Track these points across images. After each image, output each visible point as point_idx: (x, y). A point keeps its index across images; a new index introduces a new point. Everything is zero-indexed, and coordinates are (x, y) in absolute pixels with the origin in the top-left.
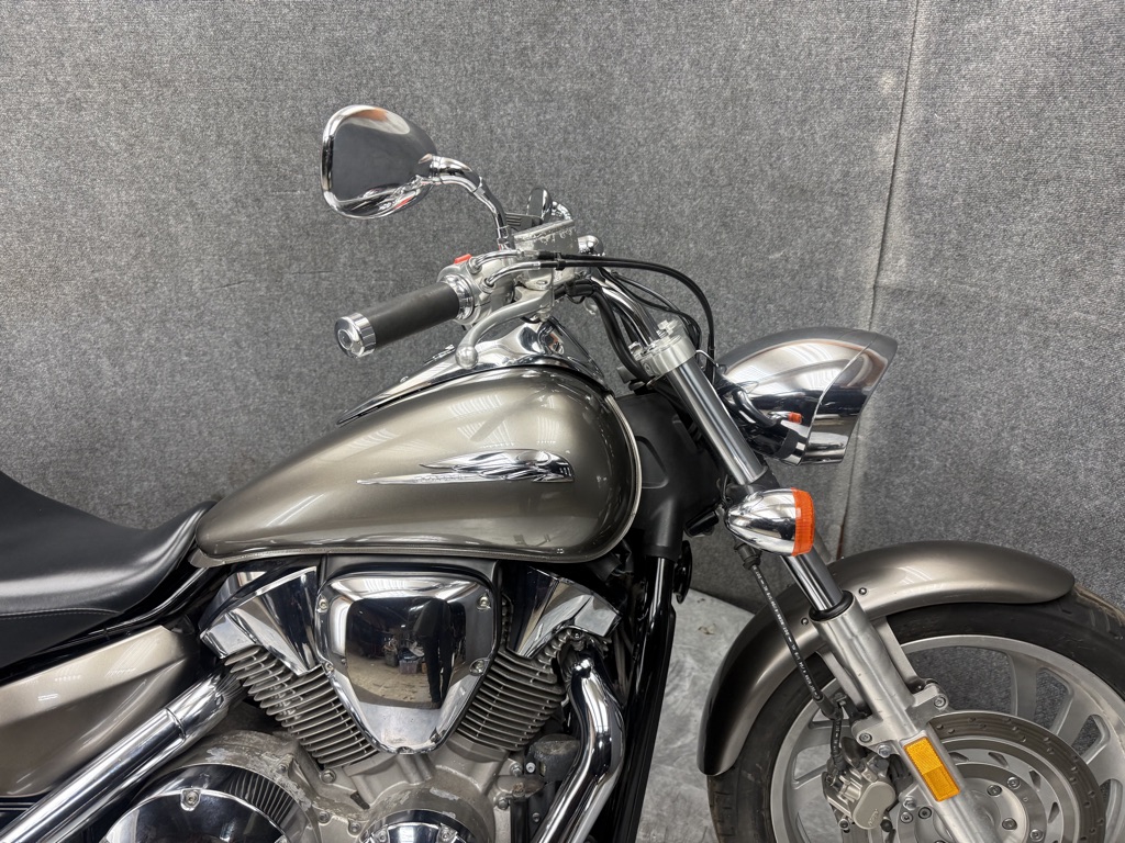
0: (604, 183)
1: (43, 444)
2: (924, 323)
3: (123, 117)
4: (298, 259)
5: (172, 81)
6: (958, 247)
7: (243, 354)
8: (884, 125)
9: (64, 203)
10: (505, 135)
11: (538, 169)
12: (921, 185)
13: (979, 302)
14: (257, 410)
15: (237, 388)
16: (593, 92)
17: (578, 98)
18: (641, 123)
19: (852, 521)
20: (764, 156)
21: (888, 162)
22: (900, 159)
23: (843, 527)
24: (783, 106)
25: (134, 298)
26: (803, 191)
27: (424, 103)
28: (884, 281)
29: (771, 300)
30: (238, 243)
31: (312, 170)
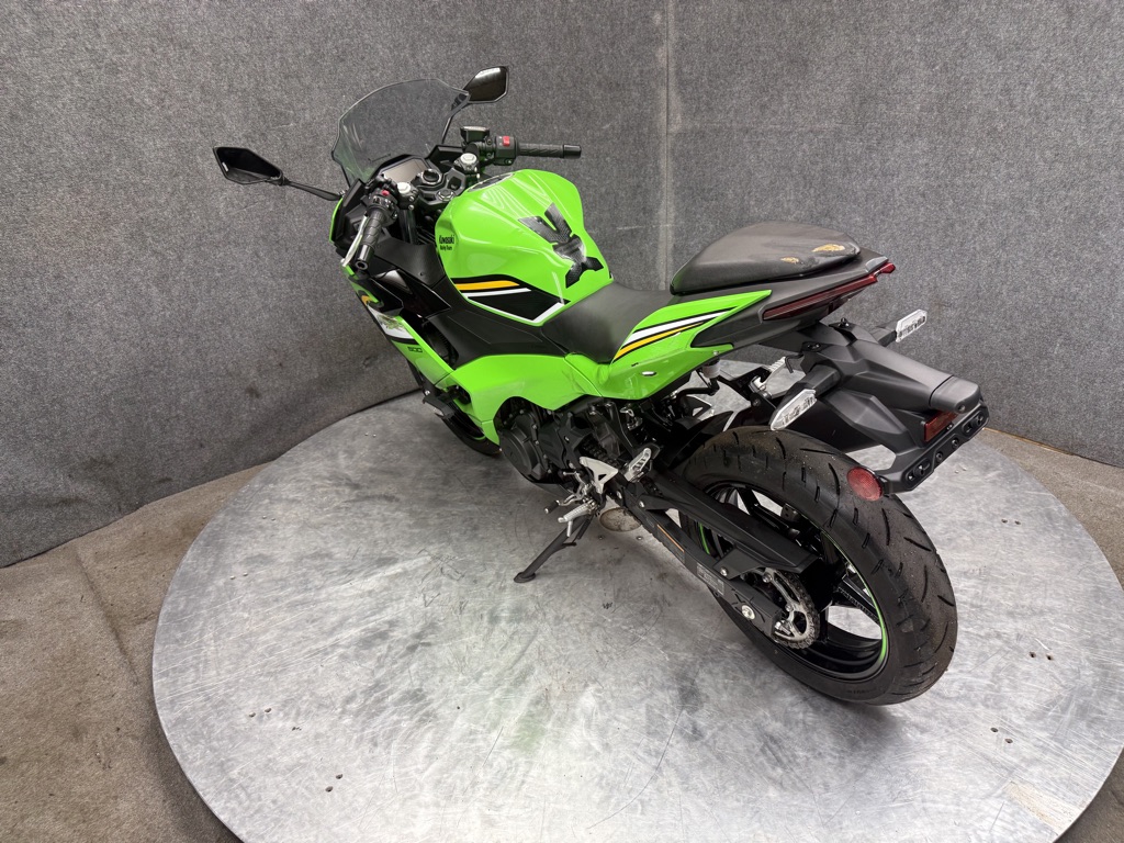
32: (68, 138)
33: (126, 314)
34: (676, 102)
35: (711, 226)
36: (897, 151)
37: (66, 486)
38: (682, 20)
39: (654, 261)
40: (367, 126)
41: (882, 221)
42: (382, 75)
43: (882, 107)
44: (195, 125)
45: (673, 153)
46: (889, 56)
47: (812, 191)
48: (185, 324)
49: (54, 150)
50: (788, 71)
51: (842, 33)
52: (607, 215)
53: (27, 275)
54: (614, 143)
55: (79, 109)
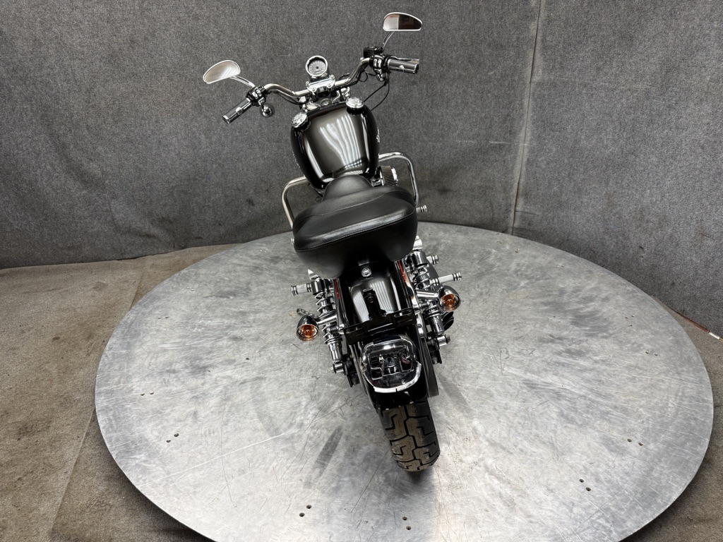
1: (173, 177)
2: (548, 95)
3: (216, 22)
5: (238, 6)
6: (561, 64)
7: (263, 131)
8: (532, 18)
9: (189, 63)
12: (547, 41)
13: (569, 84)
14: (268, 158)
15: (260, 148)
18: (434, 20)
19: (522, 180)
20: (486, 33)
21: (534, 33)
22: (538, 31)
23: (518, 183)
24: (493, 12)
25: (217, 106)
26: (502, 46)
27: (344, 14)
28: (534, 80)
29: (489, 92)
30: (263, 79)
31: (295, 45)
32: (170, 51)
33: (187, 147)
34: (539, 61)
35: (554, 149)
36: (688, 111)
37: (149, 228)
38: (550, 4)
39: (513, 168)
40: (335, 59)
41: (671, 163)
42: (348, 30)
43: (683, 76)
44: (235, 50)
45: (534, 95)
46: (692, 37)
47: (625, 134)
48: (217, 158)
49: (162, 57)
50: (619, 44)
51: (661, 18)
52: (483, 132)
53: (143, 118)
54: (494, 85)
55: (177, 37)
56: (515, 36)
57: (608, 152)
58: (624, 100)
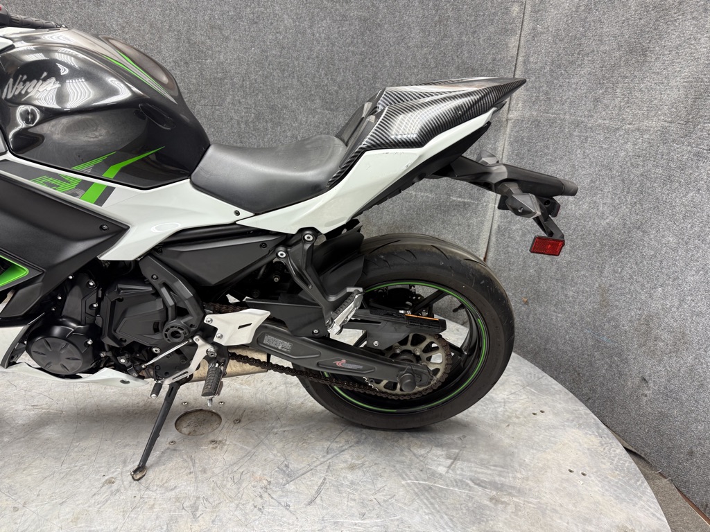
0: (371, 66)
2: (529, 138)
3: (121, 12)
4: (205, 98)
6: (547, 93)
8: (513, 32)
10: (320, 37)
11: (336, 57)
12: (529, 62)
13: (556, 122)
16: (369, 17)
17: (360, 20)
18: (392, 34)
19: (491, 255)
20: (454, 51)
21: (515, 51)
22: (520, 50)
24: (465, 24)
26: (473, 70)
27: (280, 18)
28: (511, 116)
31: (217, 49)
38: (536, 12)
39: (478, 235)
42: (284, 38)
45: (510, 138)
47: (629, 197)
50: (627, 62)
52: (444, 184)
56: (490, 57)
57: (604, 223)
58: (629, 145)
